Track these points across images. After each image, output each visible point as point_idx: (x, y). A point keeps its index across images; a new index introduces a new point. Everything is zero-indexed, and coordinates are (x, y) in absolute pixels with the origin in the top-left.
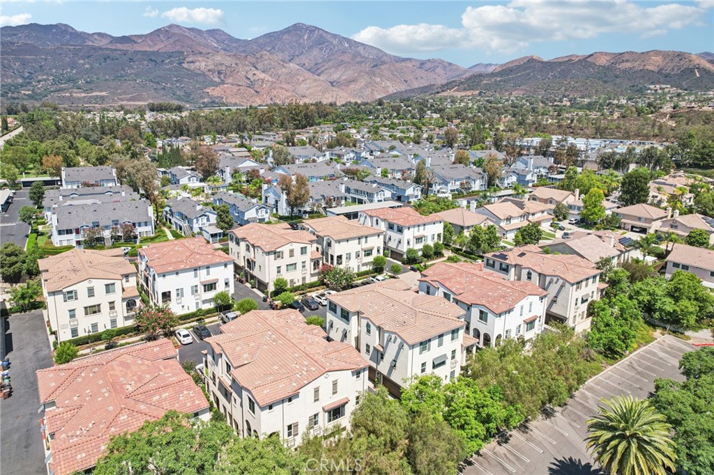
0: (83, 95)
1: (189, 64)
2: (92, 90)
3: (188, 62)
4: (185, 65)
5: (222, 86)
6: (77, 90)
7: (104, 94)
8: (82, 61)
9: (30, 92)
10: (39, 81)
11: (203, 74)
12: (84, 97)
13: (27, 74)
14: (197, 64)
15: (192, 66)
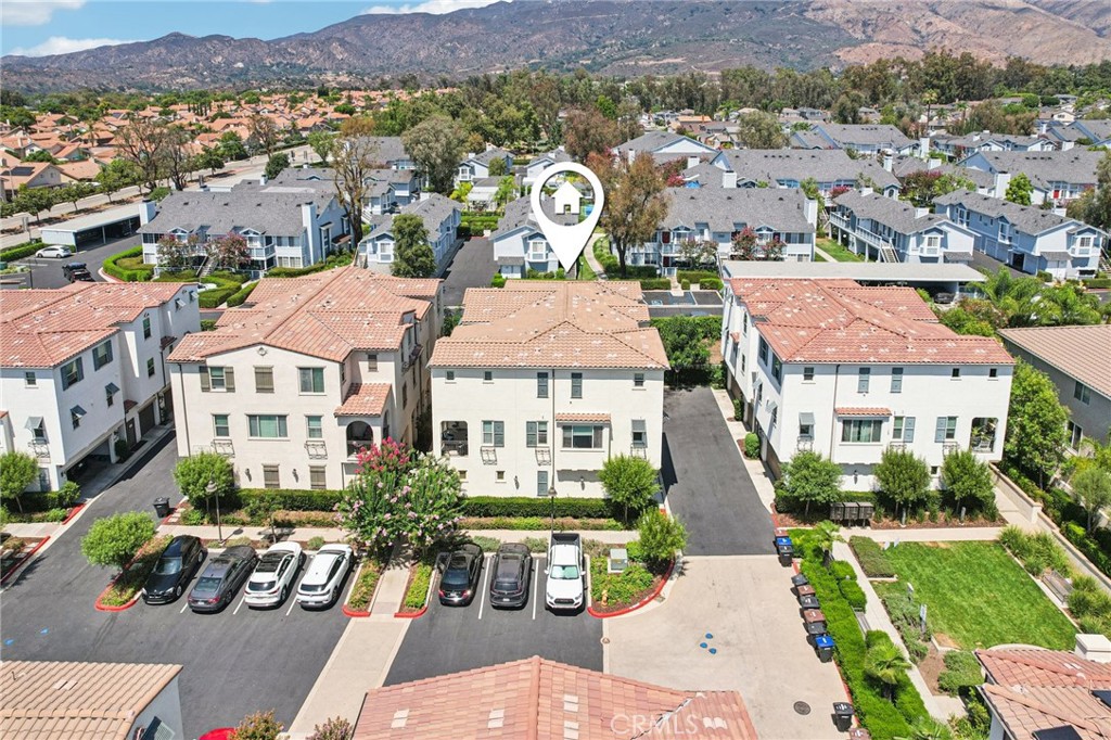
0: (652, 62)
1: (815, 13)
2: (665, 56)
3: (813, 10)
4: (809, 15)
5: (864, 46)
6: (645, 57)
7: (679, 60)
8: (661, 17)
9: (589, 62)
10: (604, 47)
11: (837, 28)
12: (651, 66)
13: (594, 39)
14: (830, 11)
15: (820, 16)
